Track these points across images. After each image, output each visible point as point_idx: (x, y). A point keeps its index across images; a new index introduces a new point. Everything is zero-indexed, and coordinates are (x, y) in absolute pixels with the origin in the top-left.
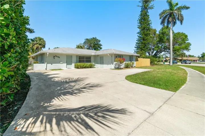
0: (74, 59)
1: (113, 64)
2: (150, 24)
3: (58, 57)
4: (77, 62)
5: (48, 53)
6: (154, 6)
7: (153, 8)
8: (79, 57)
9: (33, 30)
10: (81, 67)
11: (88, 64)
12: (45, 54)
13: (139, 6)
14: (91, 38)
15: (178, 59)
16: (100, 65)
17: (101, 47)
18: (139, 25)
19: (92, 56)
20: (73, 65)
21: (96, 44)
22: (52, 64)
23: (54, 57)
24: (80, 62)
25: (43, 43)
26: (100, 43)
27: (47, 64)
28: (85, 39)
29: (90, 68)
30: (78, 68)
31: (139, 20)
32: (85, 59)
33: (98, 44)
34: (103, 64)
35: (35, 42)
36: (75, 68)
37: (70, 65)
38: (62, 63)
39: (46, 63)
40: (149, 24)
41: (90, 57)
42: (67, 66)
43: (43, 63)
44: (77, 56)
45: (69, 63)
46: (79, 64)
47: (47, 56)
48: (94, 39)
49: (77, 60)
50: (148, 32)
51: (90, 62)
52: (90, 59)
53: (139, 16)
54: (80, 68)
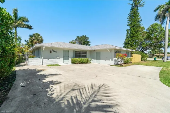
0: (71, 54)
1: (112, 60)
2: (140, 22)
3: (55, 51)
4: (73, 57)
5: (44, 47)
6: (144, 4)
7: (143, 6)
8: (76, 52)
9: (32, 26)
10: (78, 62)
11: (84, 59)
12: (41, 48)
13: (130, 4)
14: (81, 36)
15: (155, 55)
16: (96, 60)
17: (90, 44)
18: (129, 23)
19: (87, 51)
20: (70, 60)
21: (85, 41)
22: (48, 59)
23: (51, 51)
24: (76, 57)
25: (40, 39)
26: (89, 40)
27: (44, 59)
28: (76, 37)
29: (87, 63)
30: (75, 63)
31: (129, 18)
32: (81, 54)
33: (87, 41)
34: (100, 60)
35: (33, 38)
36: (72, 63)
37: (67, 60)
38: (59, 58)
39: (42, 58)
40: (138, 22)
41: (86, 52)
42: (64, 61)
43: (39, 58)
44: (74, 51)
45: (66, 58)
46: (76, 59)
47: (43, 50)
48: (84, 37)
49: (74, 55)
50: (138, 29)
51: (86, 57)
52: (86, 54)
53: (130, 14)
54: (78, 64)
